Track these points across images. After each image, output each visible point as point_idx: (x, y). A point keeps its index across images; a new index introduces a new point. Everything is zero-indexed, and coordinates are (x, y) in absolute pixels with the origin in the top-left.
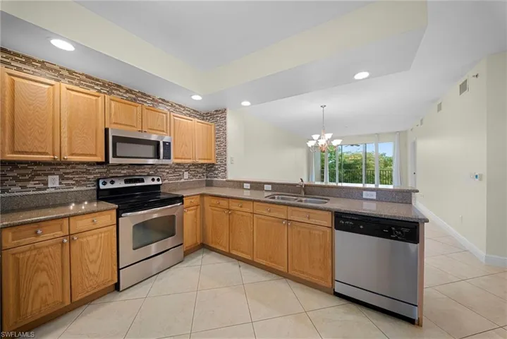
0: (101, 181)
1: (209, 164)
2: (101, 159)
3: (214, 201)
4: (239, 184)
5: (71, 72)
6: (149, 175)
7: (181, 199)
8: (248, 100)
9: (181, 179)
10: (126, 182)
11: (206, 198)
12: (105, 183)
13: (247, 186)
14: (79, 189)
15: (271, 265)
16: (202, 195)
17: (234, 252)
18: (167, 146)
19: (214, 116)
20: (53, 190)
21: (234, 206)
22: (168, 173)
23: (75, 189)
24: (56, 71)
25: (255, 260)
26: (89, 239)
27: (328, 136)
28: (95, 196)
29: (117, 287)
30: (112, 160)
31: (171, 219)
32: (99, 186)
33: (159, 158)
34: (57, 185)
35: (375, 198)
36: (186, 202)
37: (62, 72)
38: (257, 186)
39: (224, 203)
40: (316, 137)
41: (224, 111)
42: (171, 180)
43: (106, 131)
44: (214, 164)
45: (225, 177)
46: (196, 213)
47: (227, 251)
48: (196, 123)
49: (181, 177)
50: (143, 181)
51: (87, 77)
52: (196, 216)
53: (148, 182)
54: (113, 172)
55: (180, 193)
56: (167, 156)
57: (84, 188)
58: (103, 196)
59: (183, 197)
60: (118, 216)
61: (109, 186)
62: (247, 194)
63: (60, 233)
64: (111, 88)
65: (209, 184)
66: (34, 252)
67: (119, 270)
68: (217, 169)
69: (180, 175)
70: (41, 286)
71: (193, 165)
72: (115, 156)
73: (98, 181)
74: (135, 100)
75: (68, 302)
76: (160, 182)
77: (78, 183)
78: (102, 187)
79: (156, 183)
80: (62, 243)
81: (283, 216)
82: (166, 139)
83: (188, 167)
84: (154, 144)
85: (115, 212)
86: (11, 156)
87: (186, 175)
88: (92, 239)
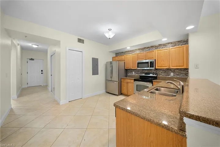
9: (169, 75)
10: (145, 74)
22: (162, 73)
34: (134, 74)
42: (163, 75)
56: (152, 66)
57: (138, 75)
63: (126, 81)
69: (168, 74)
70: (124, 89)
72: (138, 67)
77: (137, 74)
80: (126, 83)
83: (174, 71)
84: (148, 63)
85: (133, 80)
86: (126, 68)
87: (172, 74)
88: (130, 84)
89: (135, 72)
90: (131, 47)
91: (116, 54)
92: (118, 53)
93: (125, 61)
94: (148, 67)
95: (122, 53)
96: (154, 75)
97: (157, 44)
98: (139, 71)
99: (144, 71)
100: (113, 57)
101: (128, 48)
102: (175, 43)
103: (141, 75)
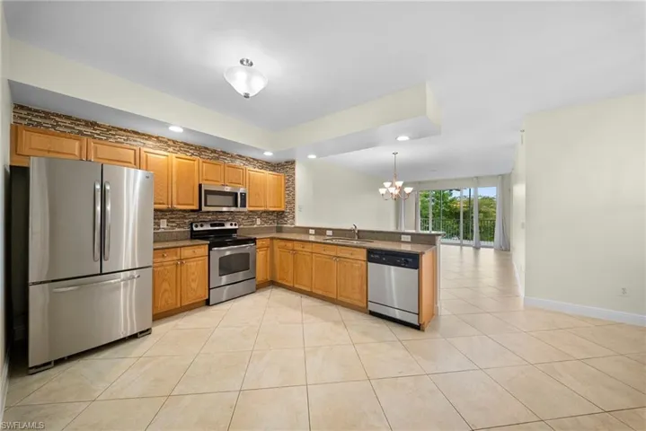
0: (194, 225)
1: (280, 212)
2: (195, 207)
3: (282, 243)
4: (306, 230)
5: (174, 142)
6: (228, 221)
7: (254, 241)
8: (314, 154)
9: (254, 224)
10: (212, 225)
11: (275, 241)
12: (197, 226)
13: (312, 231)
14: (179, 230)
15: (324, 294)
16: (272, 239)
17: (296, 286)
18: (244, 196)
19: (284, 167)
20: (163, 230)
21: (298, 247)
23: (177, 229)
24: (166, 142)
25: (314, 291)
26: (192, 264)
27: (399, 184)
28: (189, 236)
29: (208, 303)
30: (204, 209)
31: (246, 256)
32: (192, 228)
33: (237, 206)
34: (165, 227)
35: (409, 240)
36: (259, 243)
37: (169, 143)
38: (320, 231)
39: (289, 245)
40: (387, 184)
41: (293, 163)
43: (200, 186)
44: (283, 212)
45: (293, 224)
46: (266, 253)
47: (291, 285)
48: (268, 175)
49: (253, 222)
50: (223, 225)
51: (185, 144)
52: (266, 256)
53: (228, 226)
54: (203, 217)
55: (253, 236)
56: (244, 205)
57: (182, 230)
58: (195, 236)
59: (255, 239)
60: (210, 250)
61: (199, 228)
62: (312, 238)
63: (175, 258)
64: (200, 150)
65: (279, 230)
66: (162, 268)
67: (209, 289)
68: (286, 217)
70: (166, 290)
71: (265, 212)
72: (206, 205)
73: (191, 224)
74: (218, 158)
75: (179, 305)
76: (237, 227)
78: (195, 229)
79: (233, 227)
80: (177, 264)
81: (333, 253)
82: (242, 190)
83: (260, 214)
85: (207, 247)
87: (259, 221)
89: (168, 222)
90: (186, 130)
98: (184, 217)
101: (176, 130)
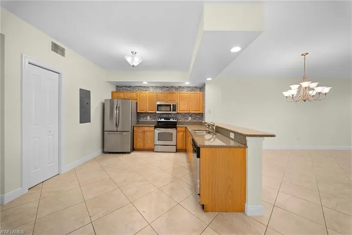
0: (158, 119)
6: (173, 118)
9: (187, 120)
10: (164, 119)
16: (186, 127)
18: (175, 106)
19: (203, 88)
20: (148, 120)
22: (181, 117)
28: (157, 123)
29: (154, 150)
35: (233, 137)
36: (178, 129)
42: (182, 120)
44: (203, 113)
45: (204, 120)
48: (190, 94)
52: (183, 136)
53: (171, 120)
56: (175, 110)
57: (155, 120)
66: (138, 133)
67: (154, 145)
68: (203, 116)
69: (187, 118)
70: (139, 141)
71: (194, 114)
72: (158, 110)
75: (143, 148)
76: (176, 121)
77: (153, 119)
80: (143, 132)
83: (191, 115)
84: (170, 105)
85: (154, 128)
86: (138, 111)
87: (190, 118)
88: (148, 134)
89: (150, 117)
90: (148, 82)
91: (117, 86)
92: (121, 87)
93: (138, 100)
94: (170, 111)
95: (130, 87)
96: (174, 120)
97: (177, 85)
98: (155, 116)
99: (162, 116)
100: (112, 92)
101: (145, 83)
102: (192, 87)
103: (160, 120)
